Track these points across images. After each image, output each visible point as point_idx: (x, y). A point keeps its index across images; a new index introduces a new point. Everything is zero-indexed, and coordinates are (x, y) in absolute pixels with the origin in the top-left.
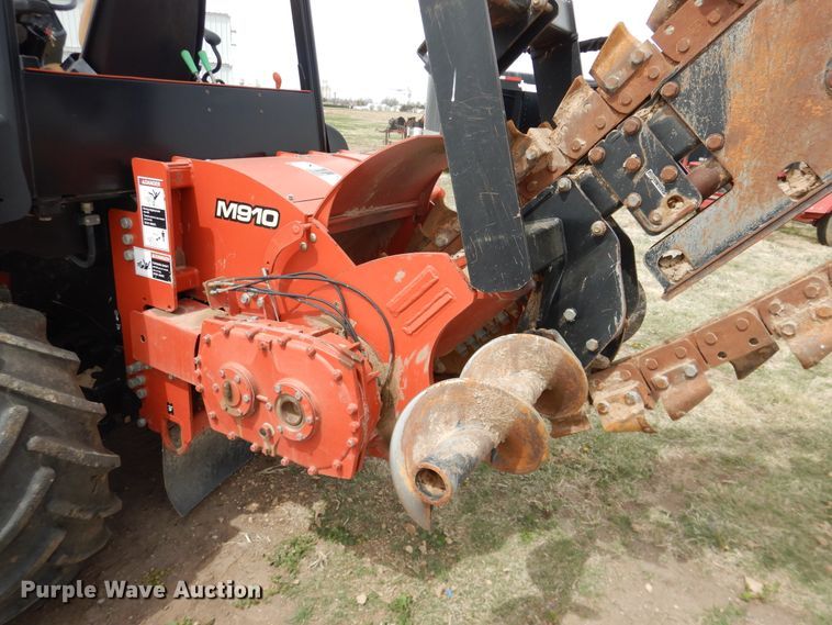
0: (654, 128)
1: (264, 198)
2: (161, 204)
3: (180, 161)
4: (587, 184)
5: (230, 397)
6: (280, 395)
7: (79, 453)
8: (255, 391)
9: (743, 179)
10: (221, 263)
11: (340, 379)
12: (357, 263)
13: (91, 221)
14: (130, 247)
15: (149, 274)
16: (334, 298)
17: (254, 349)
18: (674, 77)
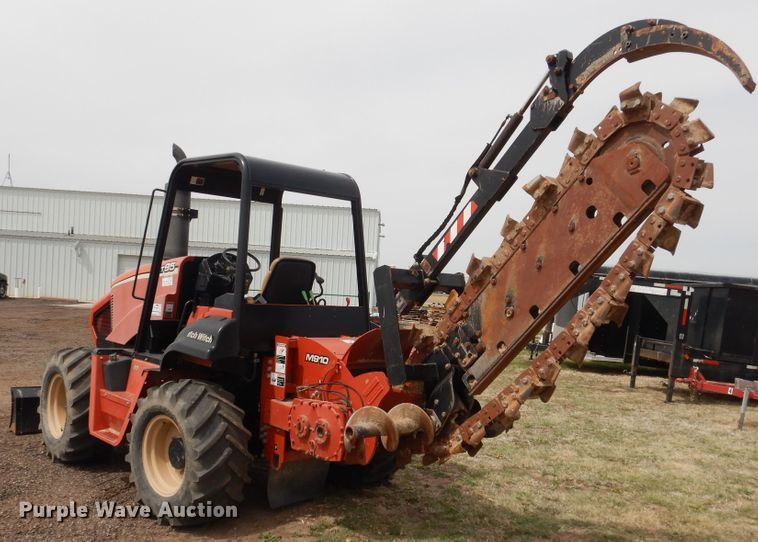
0: (463, 328)
1: (323, 352)
2: (284, 354)
3: (294, 337)
4: (445, 349)
5: (299, 429)
6: (317, 425)
7: (241, 447)
8: (309, 426)
9: (488, 347)
10: (305, 381)
11: (338, 417)
12: (355, 376)
13: (256, 361)
14: (269, 373)
15: (276, 384)
16: (344, 392)
17: (311, 408)
18: (467, 310)
